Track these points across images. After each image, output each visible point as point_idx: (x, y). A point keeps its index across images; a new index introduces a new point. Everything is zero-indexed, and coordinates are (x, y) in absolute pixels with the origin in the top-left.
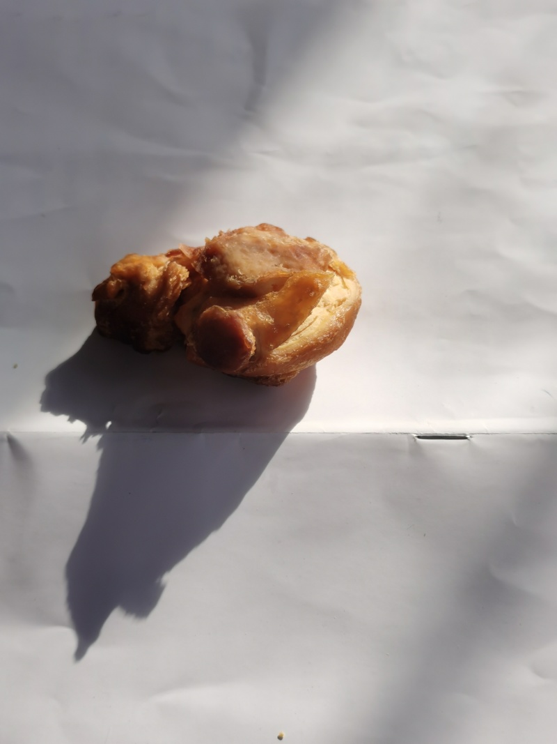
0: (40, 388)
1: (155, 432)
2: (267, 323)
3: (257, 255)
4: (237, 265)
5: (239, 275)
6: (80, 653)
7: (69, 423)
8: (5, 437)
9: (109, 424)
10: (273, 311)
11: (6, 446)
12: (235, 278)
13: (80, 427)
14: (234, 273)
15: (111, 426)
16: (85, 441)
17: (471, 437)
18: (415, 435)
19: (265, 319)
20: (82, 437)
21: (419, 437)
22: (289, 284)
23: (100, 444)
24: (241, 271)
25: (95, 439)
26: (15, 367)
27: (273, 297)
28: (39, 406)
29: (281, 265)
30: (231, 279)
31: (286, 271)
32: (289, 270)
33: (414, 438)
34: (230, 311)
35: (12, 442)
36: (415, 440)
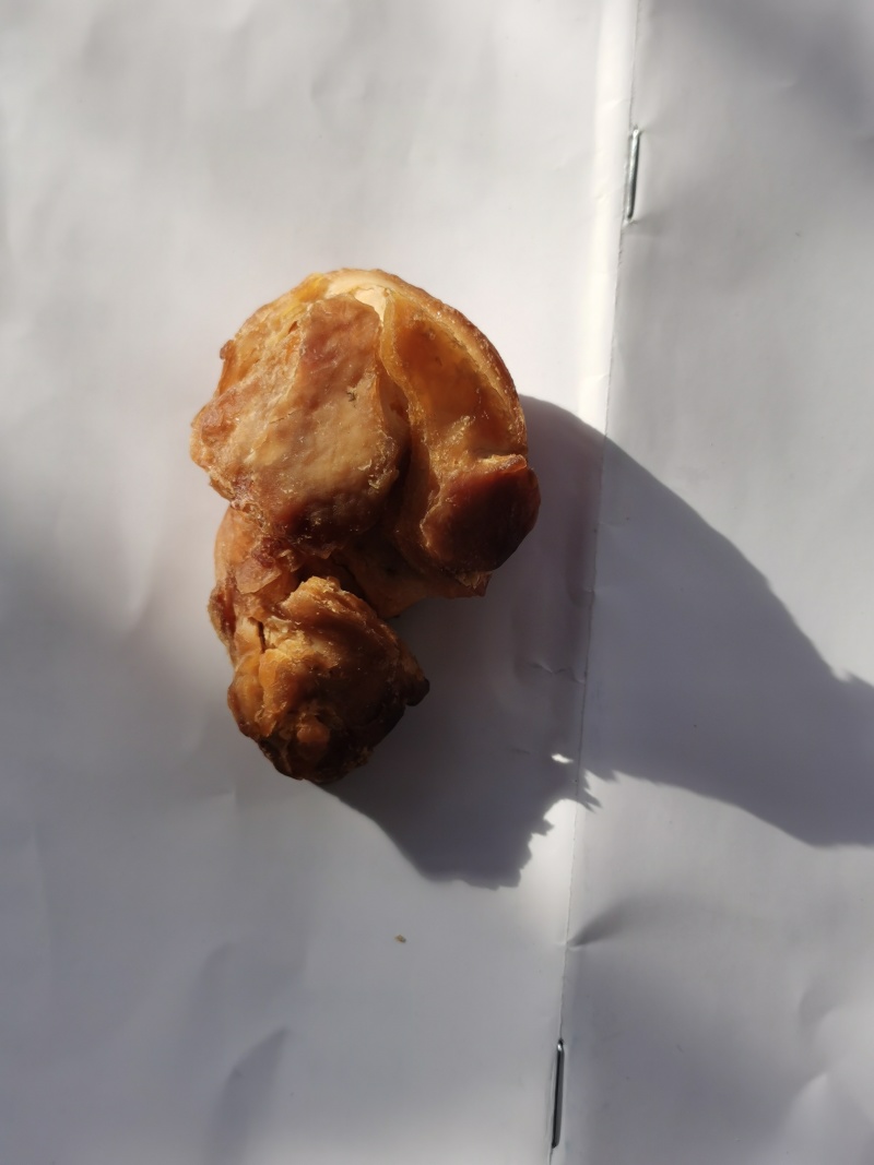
0: (459, 895)
1: (586, 674)
2: (471, 428)
3: (322, 435)
4: (348, 470)
5: (372, 470)
7: (550, 833)
8: (577, 949)
9: (558, 758)
10: (445, 416)
11: (593, 948)
12: (374, 479)
13: (562, 814)
14: (364, 480)
15: (564, 755)
16: (595, 802)
17: (636, 128)
18: (626, 222)
19: (460, 432)
20: (588, 807)
21: (630, 215)
22: (401, 379)
23: (605, 775)
24: (361, 465)
25: (594, 783)
26: (402, 940)
27: (418, 411)
28: (504, 892)
29: (351, 390)
30: (376, 485)
31: (367, 387)
32: (366, 375)
33: (631, 224)
34: (440, 495)
35: (586, 937)
36: (635, 222)
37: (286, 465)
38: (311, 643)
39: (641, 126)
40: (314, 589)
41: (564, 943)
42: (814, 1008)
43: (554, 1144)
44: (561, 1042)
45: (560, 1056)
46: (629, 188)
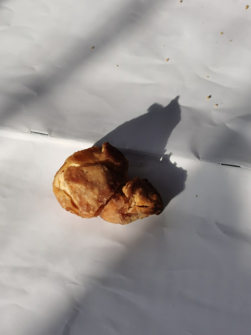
0: (187, 183)
1: (144, 152)
2: (96, 153)
3: (94, 179)
4: (102, 174)
5: (103, 170)
6: (178, 98)
7: (176, 163)
8: (201, 159)
9: (161, 160)
10: (92, 157)
11: (200, 156)
12: (105, 169)
13: (173, 160)
15: (160, 158)
16: (170, 153)
17: (29, 132)
18: (49, 136)
19: (97, 155)
20: (172, 154)
21: (48, 135)
22: (84, 163)
23: (165, 151)
24: (102, 171)
25: (167, 153)
26: (197, 196)
27: (91, 161)
28: (188, 173)
29: (85, 173)
30: (106, 169)
31: (85, 170)
32: (82, 169)
34: (110, 159)
35: (198, 157)
37: (100, 188)
38: (136, 194)
39: (28, 131)
40: (125, 190)
41: (199, 161)
42: (212, 123)
43: (240, 167)
44: (219, 164)
45: (222, 164)
46: (42, 135)
